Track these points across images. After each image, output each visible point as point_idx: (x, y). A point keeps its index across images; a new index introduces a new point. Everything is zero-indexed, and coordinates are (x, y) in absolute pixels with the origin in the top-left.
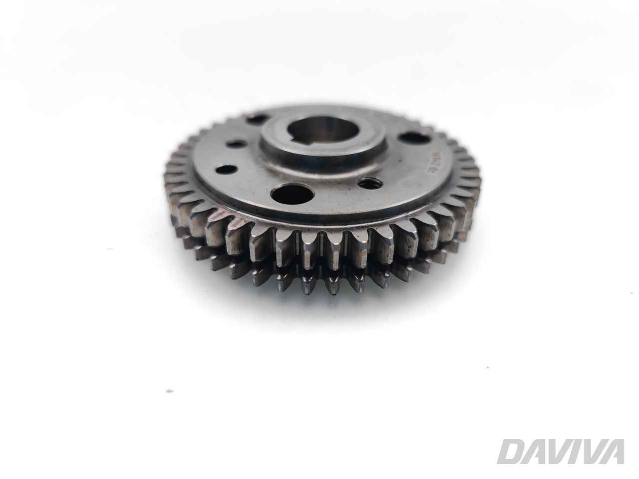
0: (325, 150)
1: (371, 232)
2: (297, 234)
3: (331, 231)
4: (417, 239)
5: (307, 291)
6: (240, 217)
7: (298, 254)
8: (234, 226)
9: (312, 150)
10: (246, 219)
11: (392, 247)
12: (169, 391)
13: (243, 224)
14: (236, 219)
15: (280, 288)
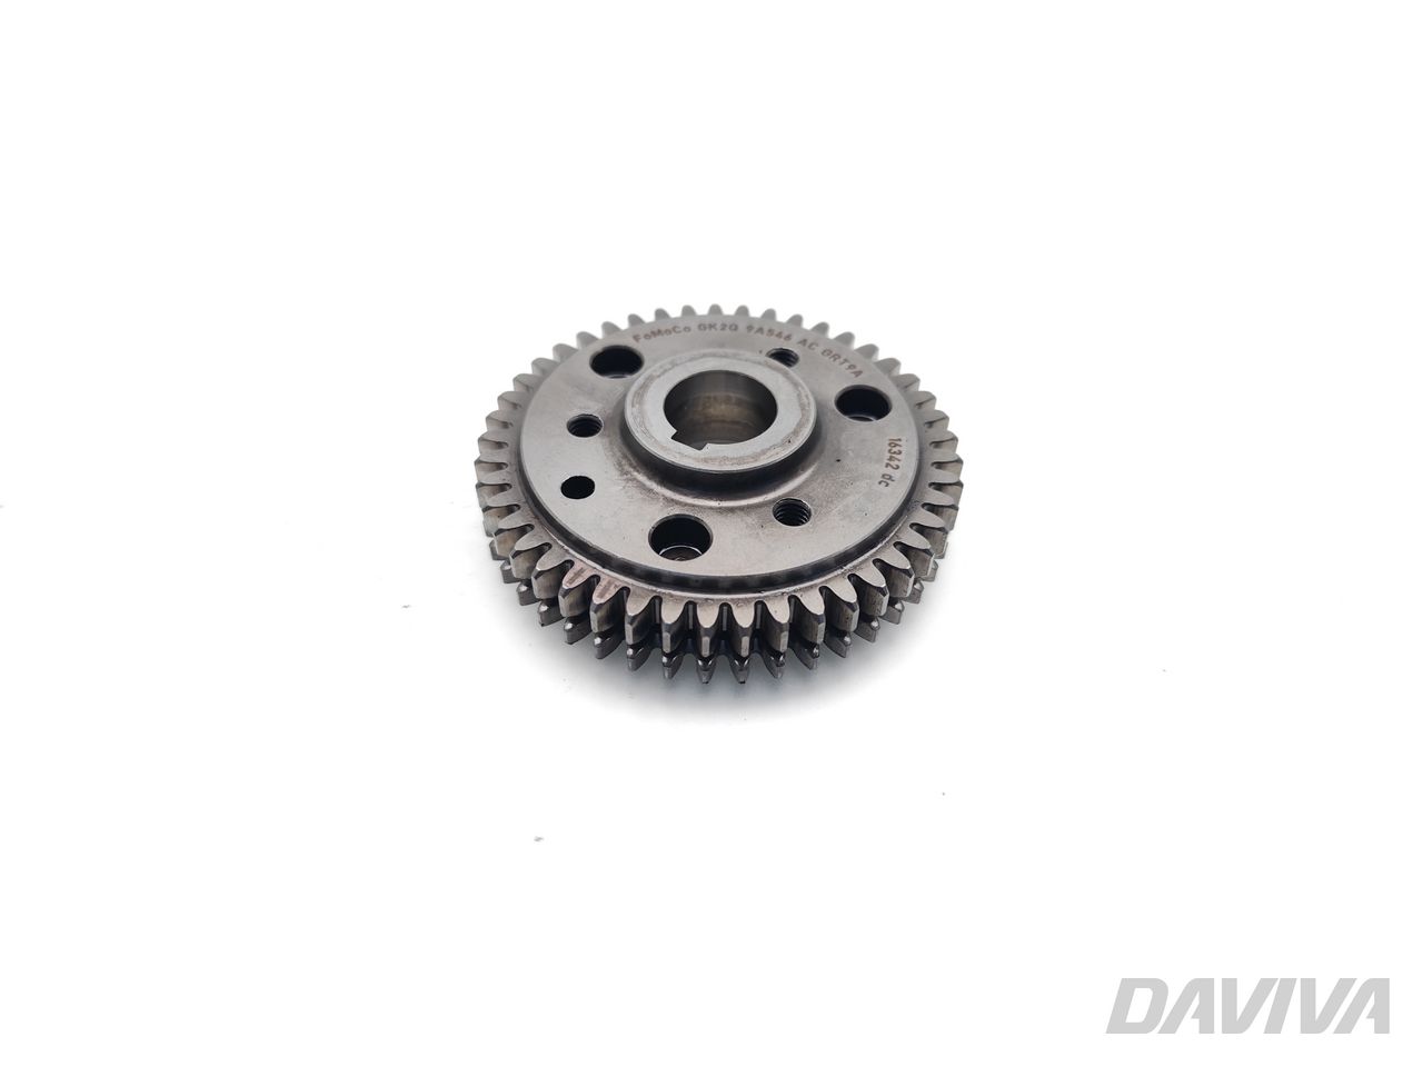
0: (725, 459)
1: (793, 600)
2: (691, 607)
3: (737, 601)
4: (858, 612)
5: (704, 679)
6: (608, 579)
7: (691, 627)
8: (601, 596)
9: (706, 460)
10: (617, 583)
11: (822, 626)
12: (538, 839)
13: (612, 592)
14: (603, 583)
15: (666, 675)
